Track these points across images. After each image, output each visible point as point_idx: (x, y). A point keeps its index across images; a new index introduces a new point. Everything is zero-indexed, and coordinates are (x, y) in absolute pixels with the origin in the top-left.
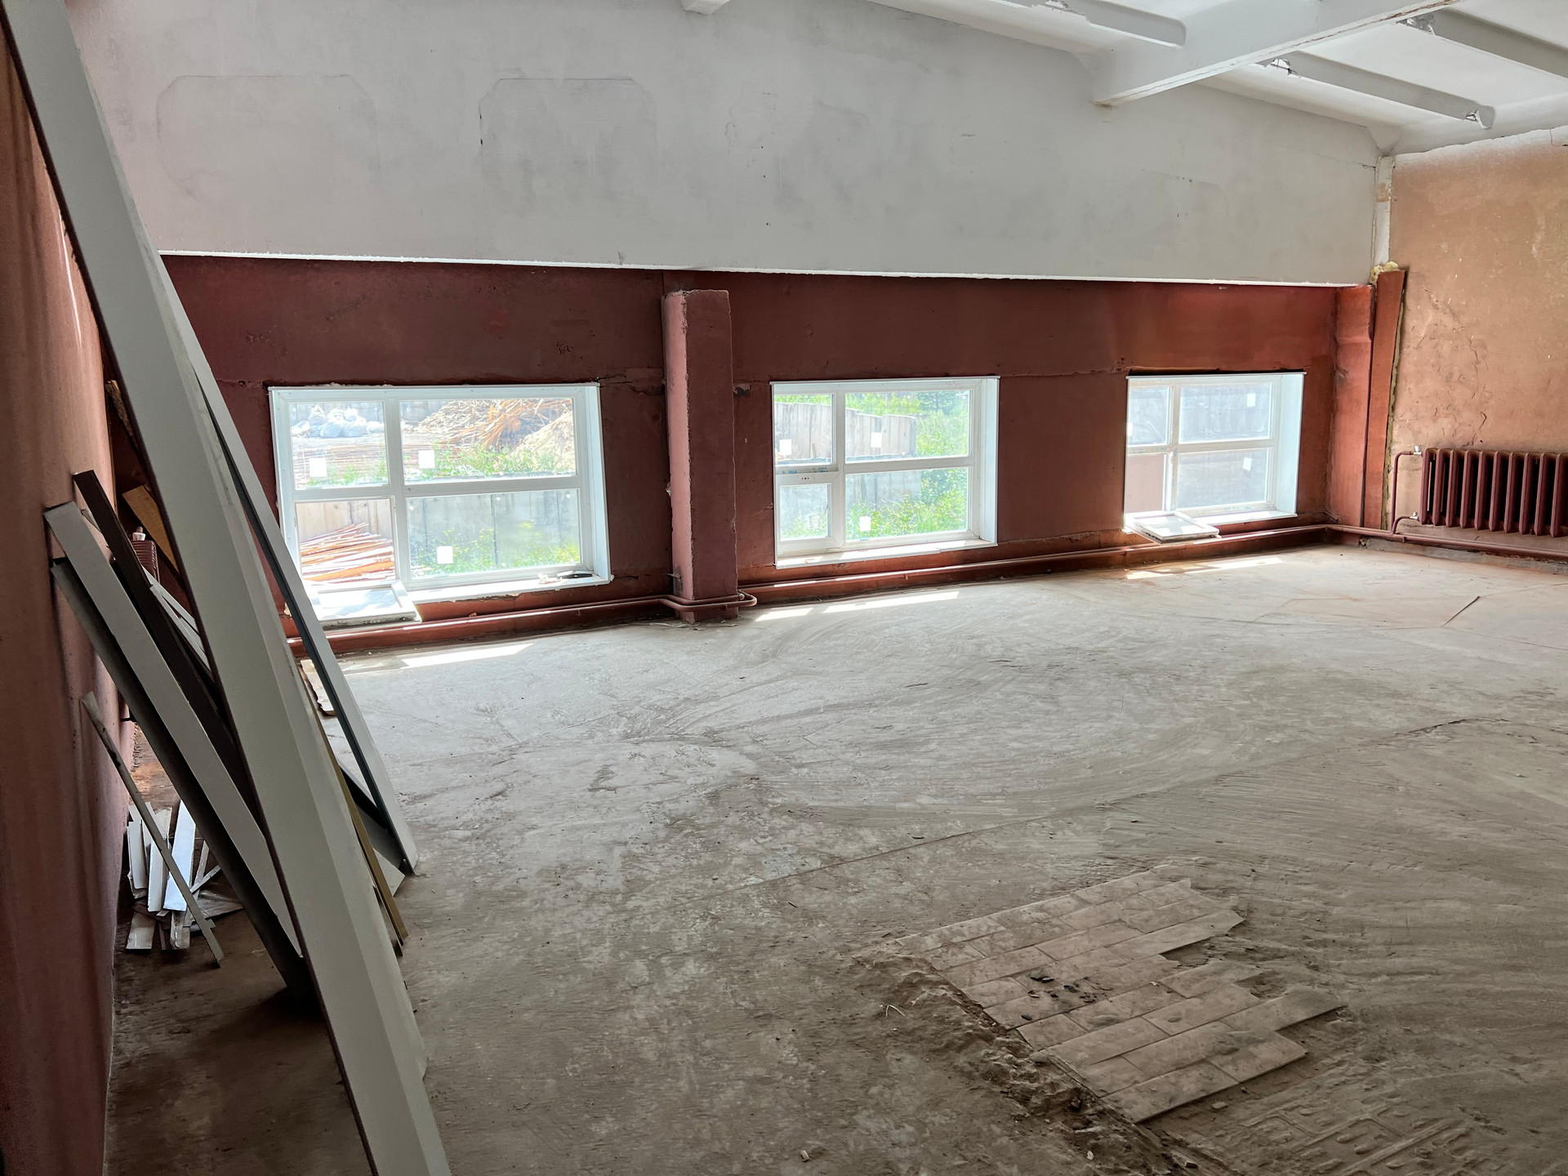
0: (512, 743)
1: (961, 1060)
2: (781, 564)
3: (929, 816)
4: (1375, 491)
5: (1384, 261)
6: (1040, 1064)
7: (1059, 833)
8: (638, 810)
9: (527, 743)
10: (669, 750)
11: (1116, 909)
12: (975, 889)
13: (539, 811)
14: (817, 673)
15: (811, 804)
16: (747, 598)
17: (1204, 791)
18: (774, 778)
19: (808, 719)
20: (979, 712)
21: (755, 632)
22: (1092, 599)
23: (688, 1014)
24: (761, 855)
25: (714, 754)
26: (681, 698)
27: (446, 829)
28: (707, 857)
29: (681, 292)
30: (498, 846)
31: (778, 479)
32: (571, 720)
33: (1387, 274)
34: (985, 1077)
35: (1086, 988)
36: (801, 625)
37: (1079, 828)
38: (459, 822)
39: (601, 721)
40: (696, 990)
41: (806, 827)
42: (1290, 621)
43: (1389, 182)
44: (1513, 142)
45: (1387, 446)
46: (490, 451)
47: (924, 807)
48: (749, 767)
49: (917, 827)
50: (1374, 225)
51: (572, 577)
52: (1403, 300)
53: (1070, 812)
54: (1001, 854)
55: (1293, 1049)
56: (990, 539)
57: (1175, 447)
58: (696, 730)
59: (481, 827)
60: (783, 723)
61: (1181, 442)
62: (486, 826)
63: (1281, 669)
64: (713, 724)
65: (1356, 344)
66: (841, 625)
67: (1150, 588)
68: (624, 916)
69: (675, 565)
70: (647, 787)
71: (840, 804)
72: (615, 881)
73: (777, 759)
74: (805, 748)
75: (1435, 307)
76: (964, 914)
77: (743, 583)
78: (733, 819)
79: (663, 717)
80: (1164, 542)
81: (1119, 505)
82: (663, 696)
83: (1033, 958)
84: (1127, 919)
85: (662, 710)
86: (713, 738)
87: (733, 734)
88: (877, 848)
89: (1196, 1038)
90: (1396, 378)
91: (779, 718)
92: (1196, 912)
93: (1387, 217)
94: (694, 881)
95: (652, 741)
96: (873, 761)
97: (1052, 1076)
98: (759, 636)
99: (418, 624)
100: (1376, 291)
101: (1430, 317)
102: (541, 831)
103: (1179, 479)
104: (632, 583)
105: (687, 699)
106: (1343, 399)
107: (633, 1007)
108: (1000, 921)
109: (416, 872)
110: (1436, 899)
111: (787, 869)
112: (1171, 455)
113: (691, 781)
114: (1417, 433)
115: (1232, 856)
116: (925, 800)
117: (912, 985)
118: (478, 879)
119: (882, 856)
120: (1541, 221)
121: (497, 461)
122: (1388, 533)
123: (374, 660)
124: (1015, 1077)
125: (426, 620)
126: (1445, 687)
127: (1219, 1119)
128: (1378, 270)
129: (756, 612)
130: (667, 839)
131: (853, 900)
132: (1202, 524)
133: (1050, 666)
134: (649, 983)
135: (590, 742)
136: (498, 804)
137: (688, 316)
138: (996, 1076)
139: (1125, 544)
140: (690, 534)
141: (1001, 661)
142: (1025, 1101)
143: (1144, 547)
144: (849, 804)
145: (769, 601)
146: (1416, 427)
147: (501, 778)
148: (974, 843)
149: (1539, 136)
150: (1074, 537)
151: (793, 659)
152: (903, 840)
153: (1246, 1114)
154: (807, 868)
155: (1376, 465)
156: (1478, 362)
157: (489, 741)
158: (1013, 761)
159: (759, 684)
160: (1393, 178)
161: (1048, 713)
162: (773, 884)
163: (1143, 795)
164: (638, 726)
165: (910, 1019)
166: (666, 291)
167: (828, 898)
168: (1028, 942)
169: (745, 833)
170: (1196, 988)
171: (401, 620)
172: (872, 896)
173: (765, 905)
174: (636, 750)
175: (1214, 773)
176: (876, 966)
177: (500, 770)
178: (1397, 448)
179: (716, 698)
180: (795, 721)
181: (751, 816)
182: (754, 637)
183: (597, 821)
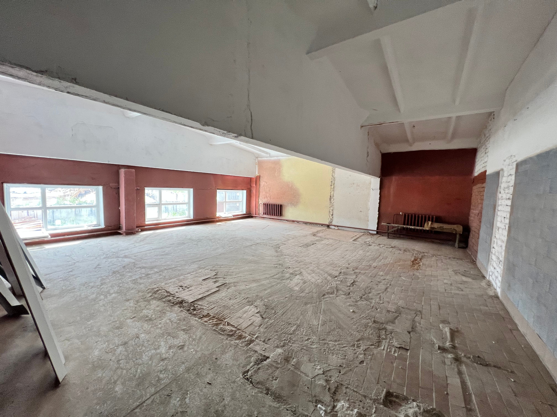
0: (75, 261)
1: (164, 300)
2: (147, 223)
3: (169, 265)
4: (257, 210)
5: (257, 174)
6: (177, 298)
7: (191, 265)
8: (106, 271)
9: (79, 261)
10: (115, 260)
11: (197, 275)
12: (174, 275)
13: (81, 273)
14: (152, 243)
15: (145, 266)
16: (138, 230)
17: (217, 256)
18: (138, 262)
19: (148, 252)
20: (183, 248)
21: (140, 236)
22: (209, 228)
23: (112, 302)
24: (132, 275)
25: (126, 260)
26: (119, 250)
27: (55, 279)
28: (121, 277)
29: (123, 169)
30: (69, 281)
31: (146, 206)
32: (91, 256)
33: (258, 176)
34: (167, 301)
35: (188, 287)
36: (150, 235)
37: (195, 264)
38: (59, 278)
39: (99, 256)
40: (114, 298)
41: (143, 270)
42: (240, 230)
43: (257, 162)
44: (273, 158)
45: (258, 203)
46: (75, 198)
47: (168, 264)
48: (133, 261)
49: (165, 267)
50: (255, 168)
51: (94, 226)
52: (260, 180)
53: (194, 262)
54: (180, 270)
55: (218, 289)
56: (192, 218)
57: (226, 202)
58: (122, 256)
59: (65, 278)
60: (142, 253)
61: (227, 201)
62: (66, 278)
63: (236, 237)
64: (126, 254)
65: (254, 186)
66: (159, 235)
67: (220, 226)
68: (100, 289)
69: (121, 224)
70: (109, 267)
71: (151, 265)
72: (98, 283)
73: (139, 259)
74: (146, 257)
75: (264, 182)
76: (171, 279)
77: (137, 227)
78: (128, 270)
79: (114, 254)
80: (223, 218)
81: (216, 211)
82: (115, 250)
83: (180, 284)
84: (198, 276)
85: (115, 252)
86: (126, 257)
87: (131, 256)
88: (157, 272)
89: (203, 290)
90: (259, 192)
91: (142, 252)
92: (209, 274)
93: (257, 167)
94: (117, 281)
95: (111, 258)
96: (160, 257)
97: (179, 299)
98: (140, 237)
99: (49, 238)
100: (256, 178)
101: (263, 183)
102: (81, 277)
103: (226, 207)
104: (110, 228)
105: (121, 250)
106: (252, 195)
107: (99, 303)
108: (176, 279)
109: (46, 288)
110: (244, 267)
111: (138, 277)
112: (225, 203)
113: (119, 264)
114: (262, 201)
115: (218, 265)
116: (168, 263)
117: (157, 291)
118: (63, 287)
119: (157, 273)
120: (276, 170)
121: (77, 201)
122: (259, 216)
123: (35, 247)
124: (172, 300)
125: (51, 237)
126: (258, 239)
127: (203, 300)
128: (256, 175)
129: (140, 232)
130: (112, 275)
131: (150, 280)
132: (230, 215)
133: (198, 239)
134: (104, 299)
135: (96, 260)
136: (70, 273)
137: (125, 174)
138: (169, 301)
139: (217, 218)
140: (124, 217)
141: (190, 239)
142: (173, 303)
143: (220, 219)
144: (153, 265)
145: (142, 230)
146: (262, 199)
147: (71, 268)
148: (176, 268)
149: (276, 158)
150: (208, 217)
151: (147, 241)
152: (162, 270)
153: (207, 299)
154: (142, 276)
155: (257, 205)
156: (270, 190)
157: (69, 261)
158: (187, 255)
159: (138, 246)
160: (258, 161)
161: (195, 247)
162: (134, 280)
163: (207, 258)
164: (108, 256)
165: (156, 296)
166: (120, 169)
167: (145, 280)
168: (180, 281)
169: (129, 272)
170: (206, 284)
171: (44, 237)
172: (154, 279)
173: (131, 283)
174: (107, 260)
175: (220, 254)
176: (152, 289)
177: (71, 267)
178: (260, 203)
179: (128, 249)
180: (145, 252)
181: (132, 269)
182: (139, 237)
183: (96, 274)
